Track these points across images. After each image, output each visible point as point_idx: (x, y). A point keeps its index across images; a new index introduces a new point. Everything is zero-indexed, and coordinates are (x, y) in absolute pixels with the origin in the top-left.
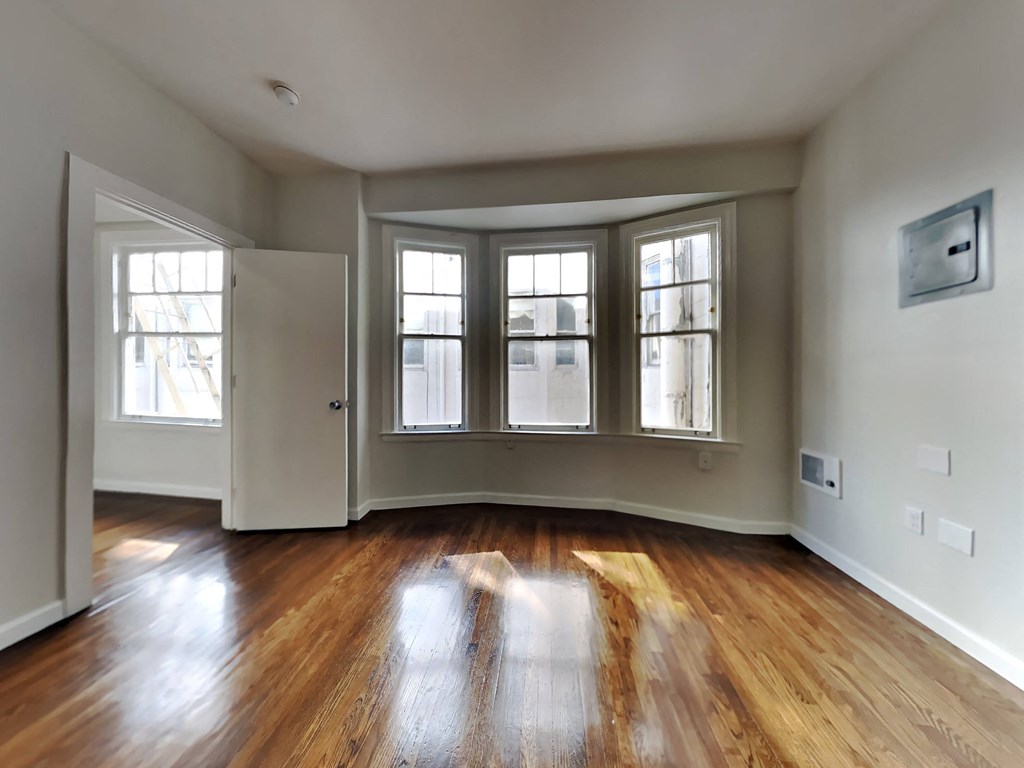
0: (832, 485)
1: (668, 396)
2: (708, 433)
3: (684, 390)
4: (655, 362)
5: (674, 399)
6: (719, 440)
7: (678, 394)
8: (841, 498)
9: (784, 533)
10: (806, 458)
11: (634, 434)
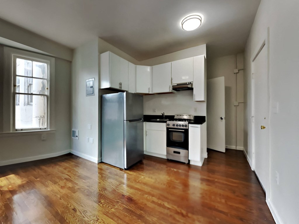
0: (77, 136)
1: (36, 117)
2: (45, 128)
3: (44, 115)
4: (31, 103)
5: (39, 118)
6: (49, 130)
7: (41, 116)
8: (79, 139)
9: (69, 153)
10: (73, 131)
11: (11, 132)
